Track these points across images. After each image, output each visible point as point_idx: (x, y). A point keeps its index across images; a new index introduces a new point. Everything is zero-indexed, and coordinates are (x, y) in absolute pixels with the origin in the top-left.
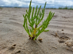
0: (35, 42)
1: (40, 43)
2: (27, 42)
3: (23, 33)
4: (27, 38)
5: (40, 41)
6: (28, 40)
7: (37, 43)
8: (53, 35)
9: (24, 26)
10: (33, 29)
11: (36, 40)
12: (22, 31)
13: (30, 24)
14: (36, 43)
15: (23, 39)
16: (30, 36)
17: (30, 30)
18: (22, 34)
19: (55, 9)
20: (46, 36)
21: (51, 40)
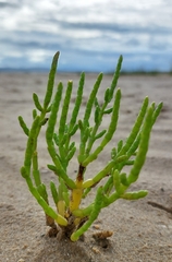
0: (78, 251)
1: (104, 256)
2: (38, 250)
3: (15, 206)
4: (38, 229)
5: (103, 241)
6: (43, 240)
7: (91, 255)
8: (161, 207)
9: (25, 174)
10: (69, 186)
11: (82, 238)
12: (8, 192)
13: (52, 164)
14: (83, 255)
15: (18, 235)
16: (50, 221)
17: (49, 191)
18: (9, 208)
19: (154, 74)
20: (127, 217)
21: (155, 238)
